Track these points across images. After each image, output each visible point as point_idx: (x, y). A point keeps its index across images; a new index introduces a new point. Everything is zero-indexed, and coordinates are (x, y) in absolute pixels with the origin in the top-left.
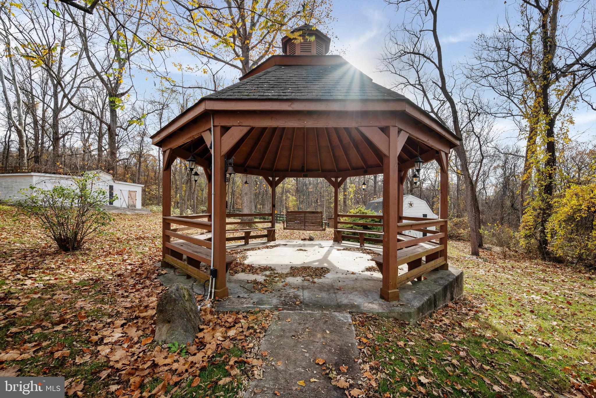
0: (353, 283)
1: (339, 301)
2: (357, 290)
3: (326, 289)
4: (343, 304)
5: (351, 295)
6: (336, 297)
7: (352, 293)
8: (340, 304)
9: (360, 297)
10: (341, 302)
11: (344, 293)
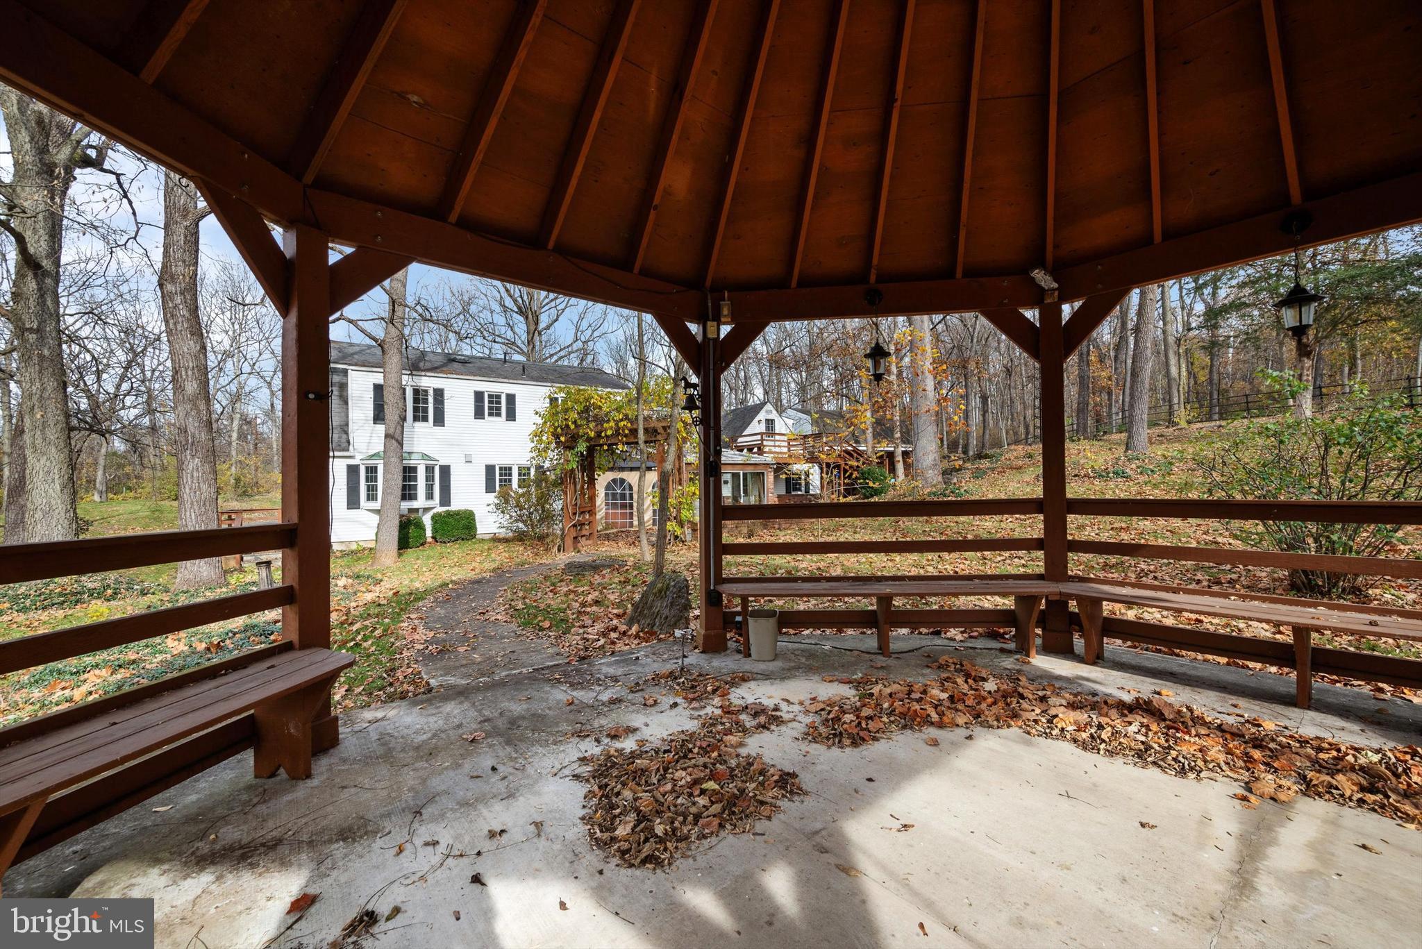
0: (436, 784)
1: (466, 705)
2: (417, 748)
3: (524, 724)
4: (454, 699)
5: (434, 726)
6: (479, 711)
7: (434, 735)
8: (463, 699)
9: (408, 727)
10: (461, 703)
11: (460, 726)
